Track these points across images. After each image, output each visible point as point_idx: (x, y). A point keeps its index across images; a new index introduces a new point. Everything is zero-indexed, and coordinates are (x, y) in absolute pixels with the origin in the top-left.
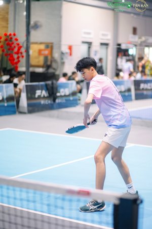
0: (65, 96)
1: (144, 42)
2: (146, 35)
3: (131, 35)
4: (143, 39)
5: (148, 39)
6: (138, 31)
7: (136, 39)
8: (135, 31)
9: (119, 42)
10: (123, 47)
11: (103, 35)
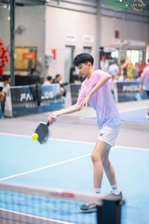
0: (49, 99)
1: (127, 45)
2: (127, 38)
3: (114, 39)
4: (126, 42)
5: (130, 43)
6: (121, 35)
7: (118, 42)
8: (117, 34)
9: (102, 45)
10: (106, 50)
11: (86, 39)
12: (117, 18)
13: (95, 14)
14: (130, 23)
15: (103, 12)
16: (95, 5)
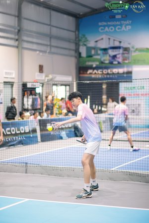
0: (25, 133)
1: (51, 80)
2: (53, 73)
3: (37, 73)
4: (50, 77)
5: (55, 77)
7: (42, 77)
8: (41, 69)
10: (29, 85)
12: (40, 51)
13: (17, 47)
14: (55, 57)
15: (25, 45)
16: (17, 37)
